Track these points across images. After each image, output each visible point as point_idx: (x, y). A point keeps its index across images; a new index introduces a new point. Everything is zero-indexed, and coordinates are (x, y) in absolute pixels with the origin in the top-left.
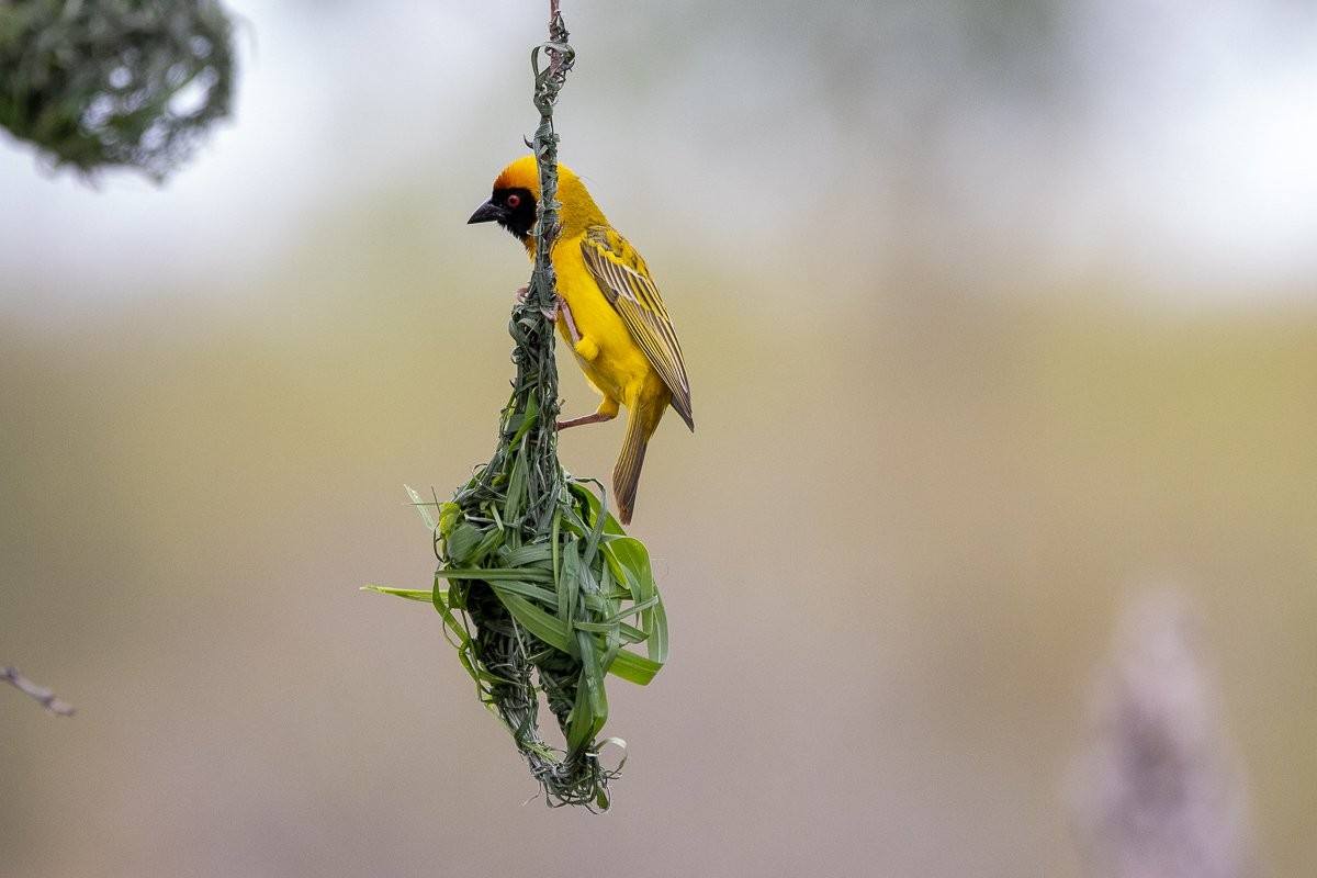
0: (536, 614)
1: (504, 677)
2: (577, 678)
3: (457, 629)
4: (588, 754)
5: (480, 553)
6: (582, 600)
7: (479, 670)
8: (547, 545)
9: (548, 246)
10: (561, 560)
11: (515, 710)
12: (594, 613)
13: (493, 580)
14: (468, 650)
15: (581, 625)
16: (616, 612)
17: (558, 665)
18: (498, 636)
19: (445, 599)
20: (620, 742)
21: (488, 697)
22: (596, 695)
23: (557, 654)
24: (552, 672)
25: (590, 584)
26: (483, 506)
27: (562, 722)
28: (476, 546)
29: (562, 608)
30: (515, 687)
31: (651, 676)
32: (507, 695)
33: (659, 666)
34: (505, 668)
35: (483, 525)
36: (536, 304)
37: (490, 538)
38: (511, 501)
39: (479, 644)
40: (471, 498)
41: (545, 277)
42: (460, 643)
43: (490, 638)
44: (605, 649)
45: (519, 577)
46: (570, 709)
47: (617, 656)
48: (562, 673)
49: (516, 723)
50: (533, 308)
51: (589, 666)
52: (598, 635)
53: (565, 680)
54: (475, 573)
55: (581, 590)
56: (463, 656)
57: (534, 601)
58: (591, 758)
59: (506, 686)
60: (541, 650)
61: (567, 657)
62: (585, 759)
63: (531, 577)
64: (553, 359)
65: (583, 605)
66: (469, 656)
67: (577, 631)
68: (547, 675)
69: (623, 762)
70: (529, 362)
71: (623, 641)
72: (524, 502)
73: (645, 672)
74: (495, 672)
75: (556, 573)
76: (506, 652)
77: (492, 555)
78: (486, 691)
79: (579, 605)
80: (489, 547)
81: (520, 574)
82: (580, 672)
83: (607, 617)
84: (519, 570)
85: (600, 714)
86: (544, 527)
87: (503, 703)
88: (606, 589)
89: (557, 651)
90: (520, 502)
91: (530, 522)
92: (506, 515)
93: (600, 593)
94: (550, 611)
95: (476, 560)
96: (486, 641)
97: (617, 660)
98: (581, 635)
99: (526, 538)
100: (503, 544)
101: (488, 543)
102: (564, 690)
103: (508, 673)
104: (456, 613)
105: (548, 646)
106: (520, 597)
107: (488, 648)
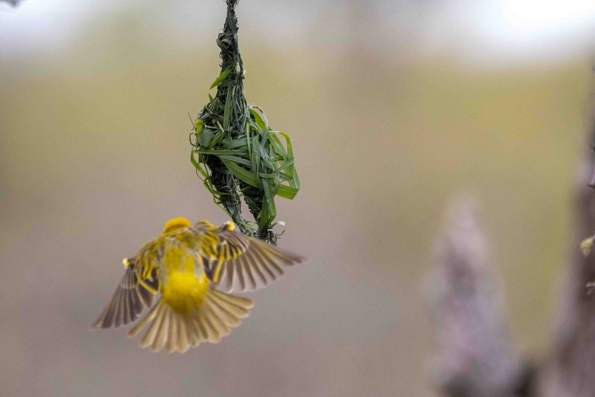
0: (242, 171)
1: (225, 192)
2: (262, 198)
3: (203, 173)
4: (268, 230)
5: (214, 143)
6: (262, 162)
7: (214, 191)
8: (244, 139)
9: (233, 6)
10: (251, 145)
11: (231, 206)
12: (268, 169)
13: (220, 155)
14: (208, 181)
15: (262, 175)
16: (278, 168)
17: (253, 193)
18: (222, 175)
19: (197, 160)
20: (283, 223)
21: (217, 200)
22: (271, 206)
23: (252, 188)
24: (250, 196)
25: (265, 155)
26: (214, 121)
27: (256, 217)
28: (212, 140)
29: (254, 168)
30: (230, 196)
31: (294, 195)
32: (227, 200)
33: (298, 190)
34: (226, 188)
35: (214, 130)
36: (229, 32)
37: (217, 136)
38: (226, 118)
39: (213, 178)
40: (208, 118)
41: (233, 20)
42: (204, 178)
43: (217, 176)
44: (274, 185)
45: (233, 153)
46: (259, 211)
47: (279, 187)
48: (255, 196)
49: (232, 212)
50: (228, 34)
51: (267, 193)
52: (270, 179)
53: (257, 199)
54: (212, 151)
55: (261, 158)
56: (206, 183)
57: (240, 165)
58: (270, 231)
59: (226, 196)
60: (245, 187)
61: (257, 189)
62: (267, 232)
63: (238, 153)
64: (239, 56)
65: (263, 166)
66: (208, 184)
67: (261, 178)
68: (248, 197)
69: (284, 231)
70: (228, 57)
71: (281, 180)
72: (232, 119)
73: (291, 193)
74: (222, 190)
75: (250, 152)
76: (226, 181)
77: (219, 144)
78: (217, 198)
79: (261, 166)
80: (217, 140)
81: (233, 152)
82: (263, 195)
83: (274, 170)
84: (233, 150)
85: (273, 214)
86: (242, 130)
87: (226, 203)
88: (272, 157)
89: (252, 186)
90: (230, 119)
91: (236, 128)
92: (224, 125)
93: (270, 159)
94: (248, 169)
95: (212, 146)
96: (216, 177)
97: (279, 189)
98: (263, 180)
99: (234, 136)
100: (224, 138)
101: (217, 138)
102: (256, 203)
103: (227, 190)
104: (202, 165)
105: (248, 185)
106: (233, 163)
107: (217, 180)
